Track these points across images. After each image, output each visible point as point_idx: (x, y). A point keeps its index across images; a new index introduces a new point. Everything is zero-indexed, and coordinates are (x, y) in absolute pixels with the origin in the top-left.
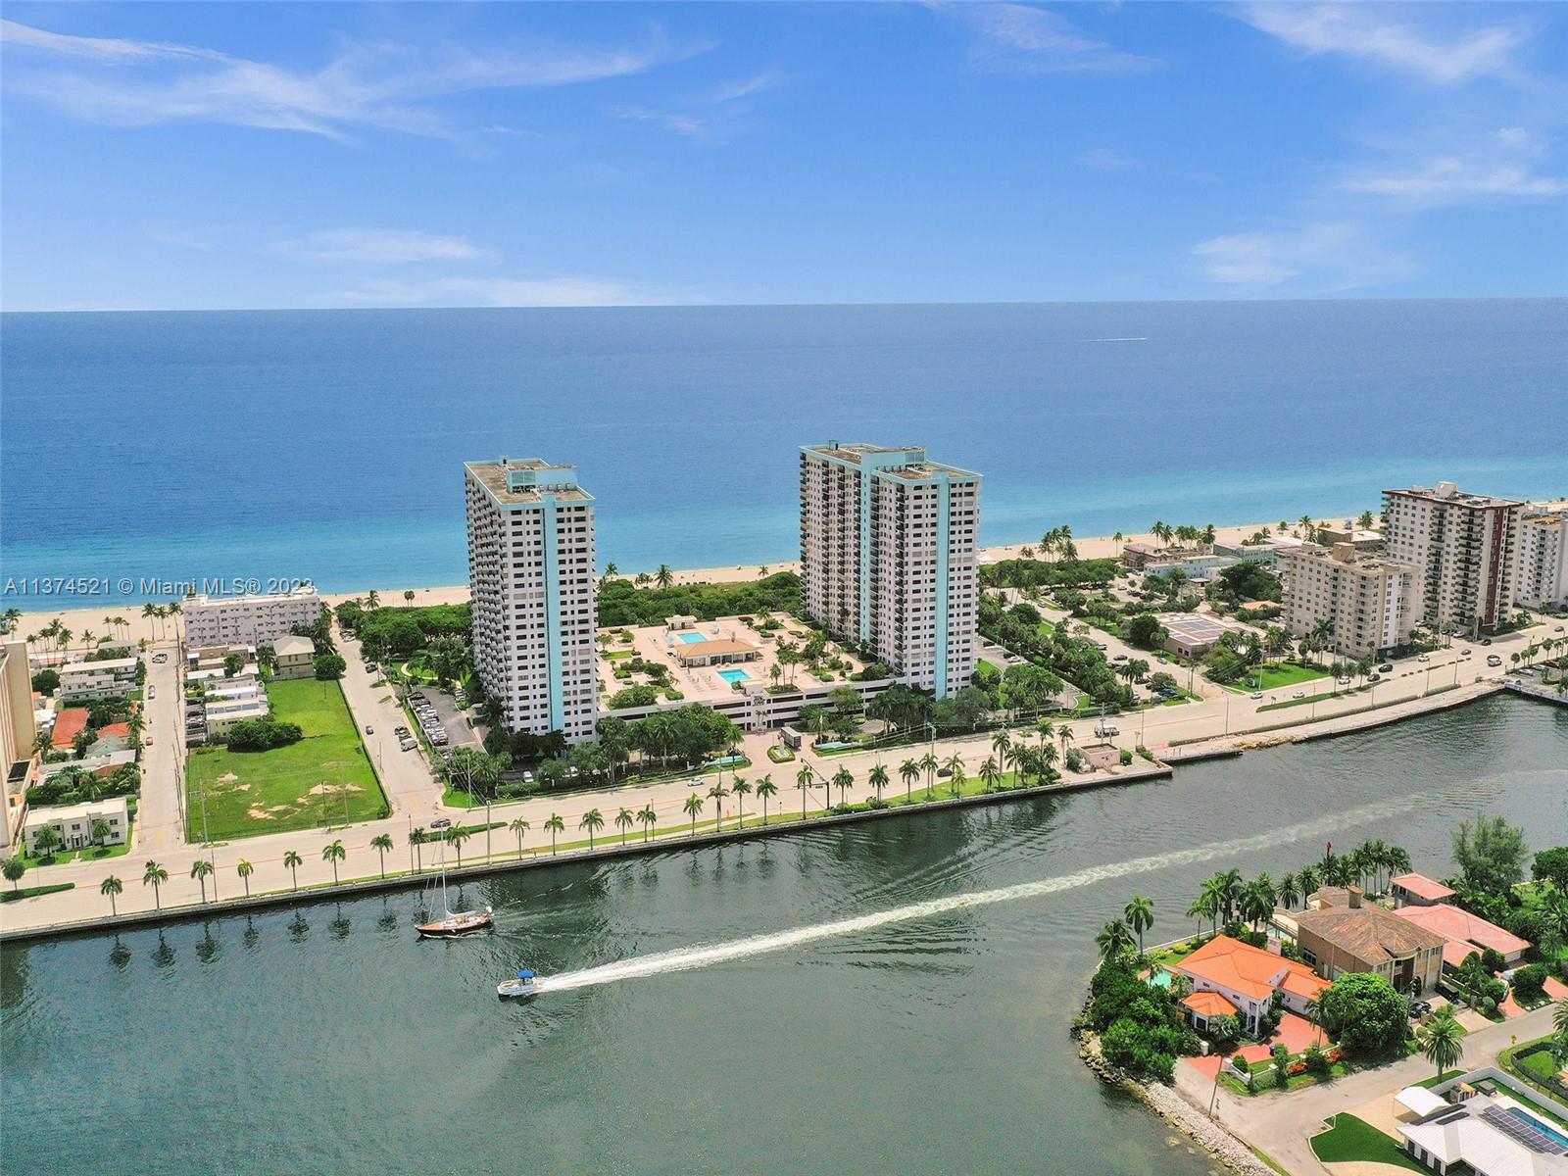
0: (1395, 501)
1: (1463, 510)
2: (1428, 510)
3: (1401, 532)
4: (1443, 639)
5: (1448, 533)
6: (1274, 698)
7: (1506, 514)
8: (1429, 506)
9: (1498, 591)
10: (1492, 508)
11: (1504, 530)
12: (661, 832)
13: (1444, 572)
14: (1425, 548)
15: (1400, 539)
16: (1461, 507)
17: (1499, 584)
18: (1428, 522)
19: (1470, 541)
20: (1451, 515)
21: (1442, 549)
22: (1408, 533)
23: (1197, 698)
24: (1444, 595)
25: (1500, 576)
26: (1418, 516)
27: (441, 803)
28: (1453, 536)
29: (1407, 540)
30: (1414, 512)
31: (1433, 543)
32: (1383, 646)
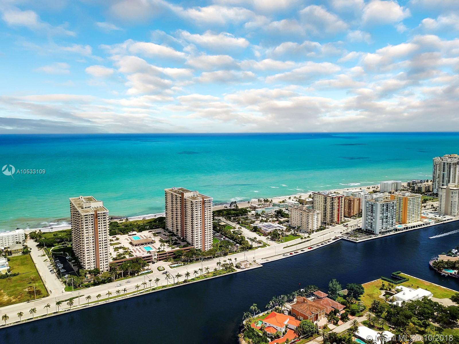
0: (315, 195)
1: (331, 197)
3: (317, 202)
4: (327, 226)
5: (327, 202)
6: (287, 245)
7: (340, 198)
8: (323, 196)
9: (340, 215)
10: (337, 197)
11: (340, 201)
12: (129, 294)
14: (322, 205)
15: (317, 203)
16: (330, 197)
17: (340, 213)
18: (323, 200)
19: (332, 205)
20: (328, 198)
21: (326, 206)
22: (319, 202)
23: (269, 245)
24: (328, 216)
25: (340, 211)
27: (64, 291)
28: (329, 203)
29: (318, 204)
30: (319, 197)
31: (324, 204)
32: (313, 229)
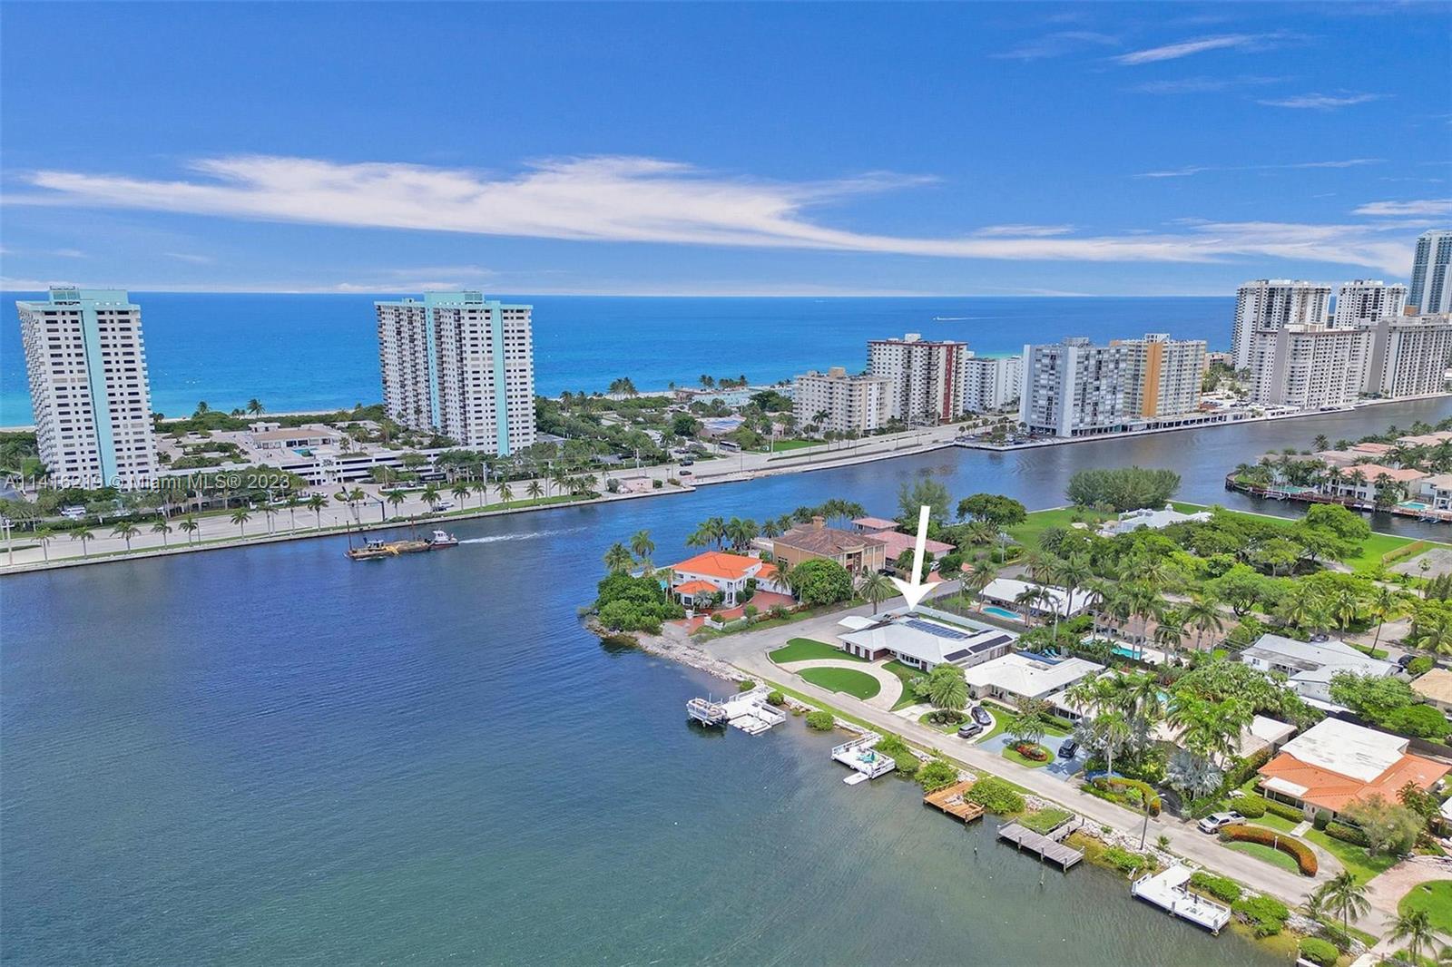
0: (877, 347)
2: (900, 351)
4: (912, 426)
5: (914, 363)
6: (781, 455)
7: (955, 349)
8: (902, 347)
9: (952, 397)
10: (944, 345)
11: (954, 359)
13: (913, 387)
14: (899, 374)
16: (922, 346)
17: (952, 392)
18: (900, 358)
20: (916, 351)
21: (911, 373)
22: (887, 366)
23: (724, 457)
24: (914, 401)
25: (952, 388)
26: (893, 355)
28: (918, 364)
30: (891, 352)
31: (905, 370)
32: (868, 428)
